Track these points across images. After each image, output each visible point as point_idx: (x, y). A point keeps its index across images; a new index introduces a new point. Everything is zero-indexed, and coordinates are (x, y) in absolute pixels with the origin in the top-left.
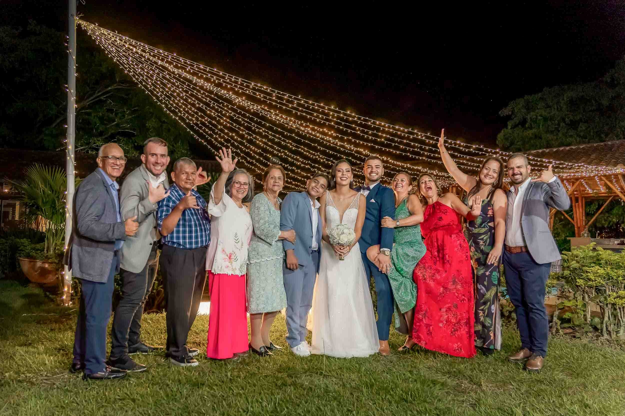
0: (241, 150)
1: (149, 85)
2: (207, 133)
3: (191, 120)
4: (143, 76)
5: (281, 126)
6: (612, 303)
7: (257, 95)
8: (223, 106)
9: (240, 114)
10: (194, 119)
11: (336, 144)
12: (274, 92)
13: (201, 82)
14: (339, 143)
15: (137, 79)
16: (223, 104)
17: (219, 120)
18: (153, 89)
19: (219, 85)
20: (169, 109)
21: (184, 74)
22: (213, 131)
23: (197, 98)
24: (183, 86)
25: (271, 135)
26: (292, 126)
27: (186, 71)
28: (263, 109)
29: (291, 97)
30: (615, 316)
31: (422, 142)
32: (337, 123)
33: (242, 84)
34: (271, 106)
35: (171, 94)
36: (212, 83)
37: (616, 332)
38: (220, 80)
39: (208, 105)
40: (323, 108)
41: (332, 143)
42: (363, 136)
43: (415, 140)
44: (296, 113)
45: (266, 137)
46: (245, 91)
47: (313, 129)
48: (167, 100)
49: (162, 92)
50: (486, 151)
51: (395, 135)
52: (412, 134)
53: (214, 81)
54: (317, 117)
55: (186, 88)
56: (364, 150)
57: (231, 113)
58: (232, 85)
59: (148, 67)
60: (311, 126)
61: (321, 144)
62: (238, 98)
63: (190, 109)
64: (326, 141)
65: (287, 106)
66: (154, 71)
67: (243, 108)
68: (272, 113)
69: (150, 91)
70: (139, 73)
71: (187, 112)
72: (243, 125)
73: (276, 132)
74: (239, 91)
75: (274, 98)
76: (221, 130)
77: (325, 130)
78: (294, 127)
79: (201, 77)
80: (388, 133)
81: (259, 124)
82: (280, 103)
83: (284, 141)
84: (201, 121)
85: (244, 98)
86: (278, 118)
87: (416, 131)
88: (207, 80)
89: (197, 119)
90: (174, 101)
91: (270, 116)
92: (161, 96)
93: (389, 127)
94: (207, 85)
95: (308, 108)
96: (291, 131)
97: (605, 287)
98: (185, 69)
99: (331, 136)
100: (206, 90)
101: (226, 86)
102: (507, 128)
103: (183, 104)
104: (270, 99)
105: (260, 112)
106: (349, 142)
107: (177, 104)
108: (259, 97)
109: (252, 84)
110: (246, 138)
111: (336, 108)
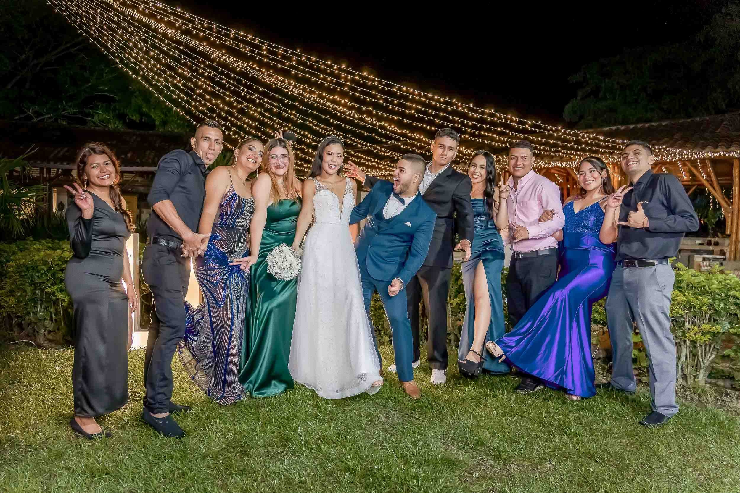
0: (231, 122)
1: (93, 30)
2: (182, 99)
3: (158, 81)
4: (82, 18)
5: (278, 90)
6: (692, 339)
7: (242, 48)
8: (198, 61)
9: (222, 73)
10: (162, 80)
11: (353, 117)
12: (264, 43)
13: (162, 28)
14: (357, 116)
15: (75, 22)
16: (198, 59)
17: (196, 82)
18: (99, 36)
19: (187, 32)
20: (127, 65)
21: (138, 16)
22: (191, 96)
23: (161, 51)
24: (140, 33)
25: (267, 103)
26: (292, 91)
27: (139, 12)
28: (251, 67)
29: (287, 51)
30: (694, 355)
31: (464, 116)
32: (351, 89)
33: (219, 32)
34: (261, 64)
35: (124, 44)
36: (177, 29)
37: (694, 376)
38: (187, 25)
39: (177, 60)
40: (331, 67)
41: (347, 115)
42: (387, 107)
43: (455, 113)
44: (297, 74)
45: (261, 105)
46: (224, 41)
47: (320, 96)
48: (121, 53)
49: (112, 41)
50: (545, 129)
51: (429, 106)
52: (452, 104)
53: (180, 27)
54: (325, 79)
55: (144, 36)
56: (390, 125)
57: (210, 73)
58: (205, 32)
59: (86, 5)
60: (317, 92)
61: (334, 116)
62: (216, 52)
63: (155, 65)
64: (340, 111)
65: (283, 64)
66: (95, 10)
67: (225, 65)
68: (263, 73)
69: (95, 39)
70: (76, 13)
71: (151, 70)
72: (228, 89)
73: (273, 98)
74: (215, 41)
75: (265, 53)
76: (200, 95)
77: (336, 97)
78: (296, 92)
79: (161, 21)
80: (419, 102)
81: (250, 87)
82: (273, 60)
83: (286, 112)
84: (171, 82)
85: (224, 51)
86: (273, 80)
87: (454, 101)
88: (170, 24)
89: (166, 80)
90: (130, 54)
91: (263, 78)
92: (112, 46)
93: (419, 95)
94: (171, 32)
95: (311, 67)
96: (293, 98)
97: (684, 318)
98: (138, 8)
99: (345, 105)
100: (171, 39)
101: (197, 34)
102: (576, 99)
103: (144, 58)
104: (259, 54)
105: (249, 71)
106: (370, 114)
107: (136, 58)
108: (244, 50)
109: (233, 32)
110: (235, 107)
111: (348, 67)
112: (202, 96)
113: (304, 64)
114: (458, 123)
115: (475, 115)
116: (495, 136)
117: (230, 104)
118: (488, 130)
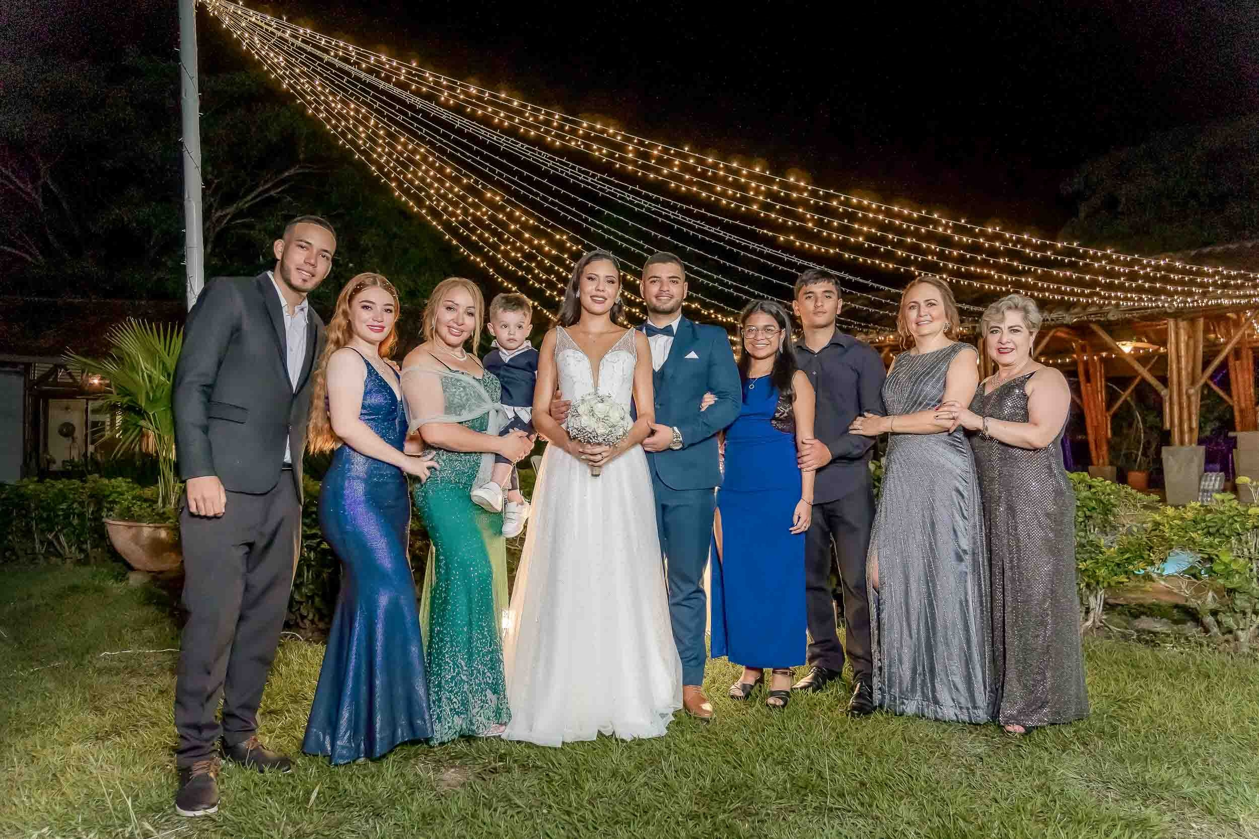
0: (558, 275)
1: (361, 138)
2: (486, 241)
3: (452, 214)
4: (347, 120)
7: (594, 151)
8: (520, 178)
9: (556, 195)
10: (459, 212)
11: (760, 254)
12: (630, 140)
14: (765, 251)
15: (335, 127)
16: (521, 175)
17: (512, 212)
18: (371, 148)
20: (407, 192)
21: (435, 110)
22: (500, 236)
24: (434, 138)
29: (667, 151)
32: (766, 207)
33: (562, 128)
35: (409, 159)
38: (512, 119)
39: (487, 179)
40: (737, 172)
42: (819, 233)
43: (931, 237)
46: (567, 141)
48: (400, 173)
49: (390, 155)
53: (501, 122)
54: (724, 194)
55: (441, 142)
57: (536, 194)
58: (537, 128)
59: (357, 98)
60: (709, 216)
61: (727, 255)
62: (553, 160)
63: (450, 190)
65: (658, 172)
66: (370, 106)
67: (563, 182)
68: (624, 189)
69: (364, 152)
70: (338, 113)
71: (444, 197)
75: (630, 155)
82: (643, 167)
84: (473, 215)
87: (934, 216)
89: (465, 212)
90: (414, 173)
92: (388, 162)
93: (877, 210)
94: (487, 132)
96: (664, 228)
98: (437, 98)
100: (483, 145)
101: (526, 133)
103: (435, 178)
105: (600, 189)
107: (423, 180)
108: (597, 154)
109: (585, 125)
110: (569, 250)
111: (763, 171)
112: (518, 235)
113: (691, 170)
114: (933, 253)
115: (965, 239)
116: (992, 273)
117: (560, 246)
118: (984, 264)
